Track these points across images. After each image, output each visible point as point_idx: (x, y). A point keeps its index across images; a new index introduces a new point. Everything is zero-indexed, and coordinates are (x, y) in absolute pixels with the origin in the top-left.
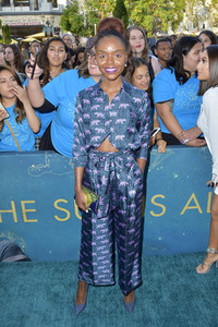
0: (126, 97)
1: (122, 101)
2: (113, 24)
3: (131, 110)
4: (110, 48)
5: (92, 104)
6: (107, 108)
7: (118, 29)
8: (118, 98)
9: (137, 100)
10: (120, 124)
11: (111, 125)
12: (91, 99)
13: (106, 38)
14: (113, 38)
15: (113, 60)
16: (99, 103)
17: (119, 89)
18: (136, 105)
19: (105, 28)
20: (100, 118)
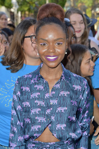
0: (67, 85)
1: (62, 89)
2: (54, 10)
3: (71, 98)
4: (51, 36)
5: (32, 91)
6: (47, 95)
7: (58, 16)
8: (58, 86)
9: (77, 87)
10: (61, 113)
11: (52, 113)
12: (30, 86)
13: (47, 26)
14: (54, 26)
15: (54, 48)
16: (39, 91)
17: (59, 76)
18: (76, 92)
19: (45, 14)
20: (40, 107)
